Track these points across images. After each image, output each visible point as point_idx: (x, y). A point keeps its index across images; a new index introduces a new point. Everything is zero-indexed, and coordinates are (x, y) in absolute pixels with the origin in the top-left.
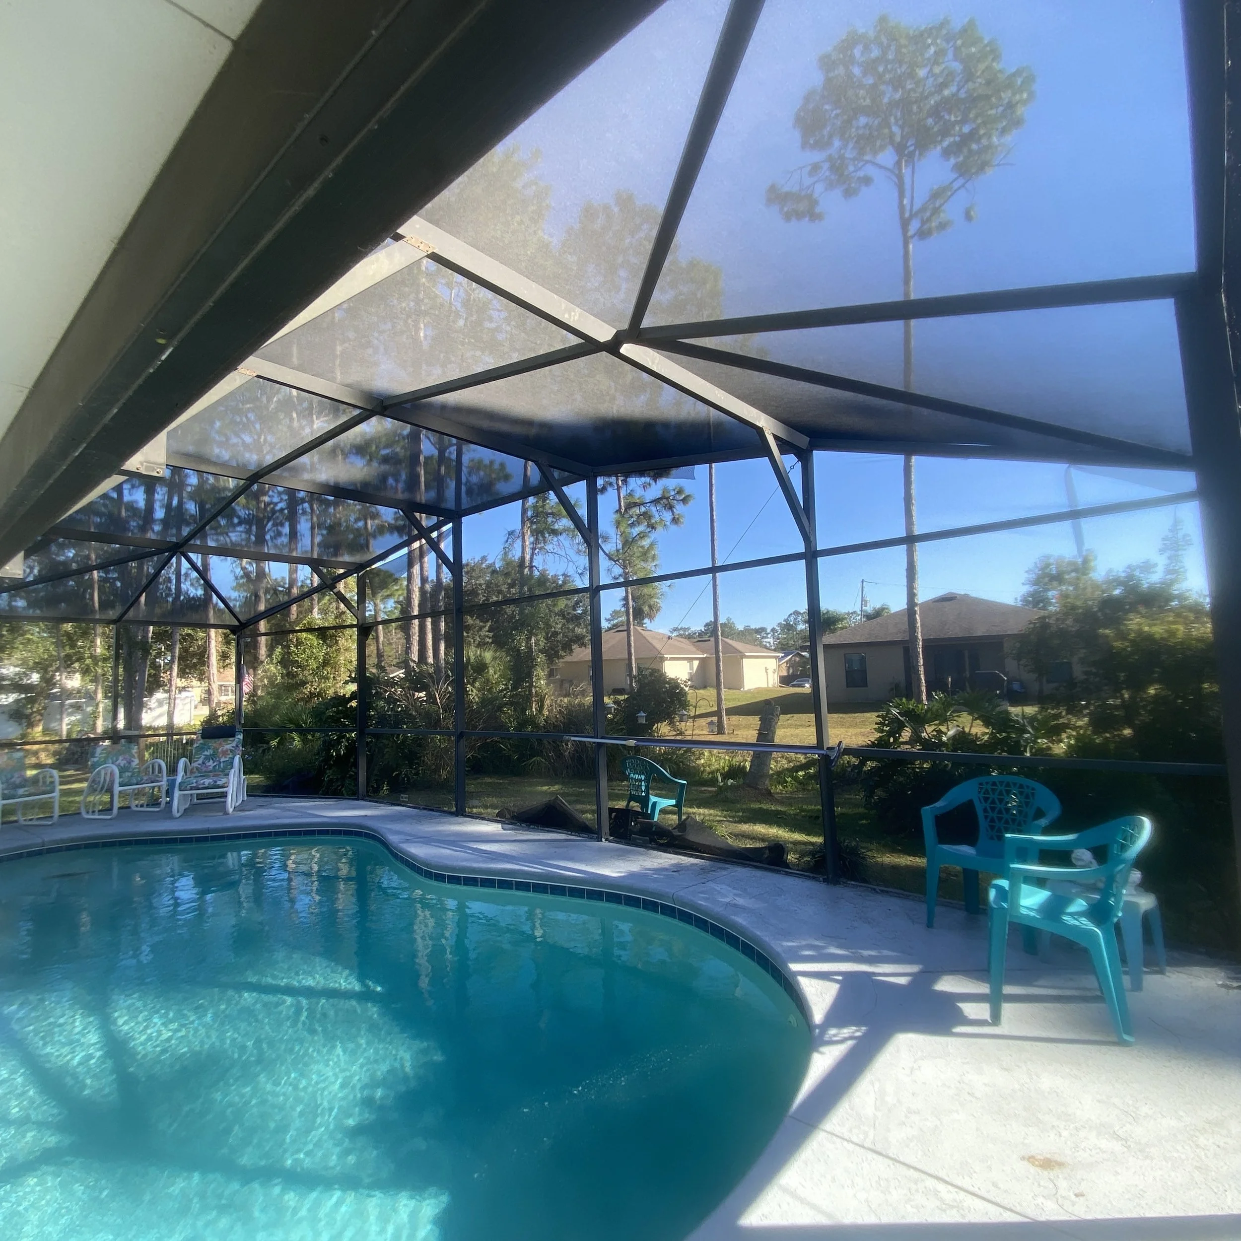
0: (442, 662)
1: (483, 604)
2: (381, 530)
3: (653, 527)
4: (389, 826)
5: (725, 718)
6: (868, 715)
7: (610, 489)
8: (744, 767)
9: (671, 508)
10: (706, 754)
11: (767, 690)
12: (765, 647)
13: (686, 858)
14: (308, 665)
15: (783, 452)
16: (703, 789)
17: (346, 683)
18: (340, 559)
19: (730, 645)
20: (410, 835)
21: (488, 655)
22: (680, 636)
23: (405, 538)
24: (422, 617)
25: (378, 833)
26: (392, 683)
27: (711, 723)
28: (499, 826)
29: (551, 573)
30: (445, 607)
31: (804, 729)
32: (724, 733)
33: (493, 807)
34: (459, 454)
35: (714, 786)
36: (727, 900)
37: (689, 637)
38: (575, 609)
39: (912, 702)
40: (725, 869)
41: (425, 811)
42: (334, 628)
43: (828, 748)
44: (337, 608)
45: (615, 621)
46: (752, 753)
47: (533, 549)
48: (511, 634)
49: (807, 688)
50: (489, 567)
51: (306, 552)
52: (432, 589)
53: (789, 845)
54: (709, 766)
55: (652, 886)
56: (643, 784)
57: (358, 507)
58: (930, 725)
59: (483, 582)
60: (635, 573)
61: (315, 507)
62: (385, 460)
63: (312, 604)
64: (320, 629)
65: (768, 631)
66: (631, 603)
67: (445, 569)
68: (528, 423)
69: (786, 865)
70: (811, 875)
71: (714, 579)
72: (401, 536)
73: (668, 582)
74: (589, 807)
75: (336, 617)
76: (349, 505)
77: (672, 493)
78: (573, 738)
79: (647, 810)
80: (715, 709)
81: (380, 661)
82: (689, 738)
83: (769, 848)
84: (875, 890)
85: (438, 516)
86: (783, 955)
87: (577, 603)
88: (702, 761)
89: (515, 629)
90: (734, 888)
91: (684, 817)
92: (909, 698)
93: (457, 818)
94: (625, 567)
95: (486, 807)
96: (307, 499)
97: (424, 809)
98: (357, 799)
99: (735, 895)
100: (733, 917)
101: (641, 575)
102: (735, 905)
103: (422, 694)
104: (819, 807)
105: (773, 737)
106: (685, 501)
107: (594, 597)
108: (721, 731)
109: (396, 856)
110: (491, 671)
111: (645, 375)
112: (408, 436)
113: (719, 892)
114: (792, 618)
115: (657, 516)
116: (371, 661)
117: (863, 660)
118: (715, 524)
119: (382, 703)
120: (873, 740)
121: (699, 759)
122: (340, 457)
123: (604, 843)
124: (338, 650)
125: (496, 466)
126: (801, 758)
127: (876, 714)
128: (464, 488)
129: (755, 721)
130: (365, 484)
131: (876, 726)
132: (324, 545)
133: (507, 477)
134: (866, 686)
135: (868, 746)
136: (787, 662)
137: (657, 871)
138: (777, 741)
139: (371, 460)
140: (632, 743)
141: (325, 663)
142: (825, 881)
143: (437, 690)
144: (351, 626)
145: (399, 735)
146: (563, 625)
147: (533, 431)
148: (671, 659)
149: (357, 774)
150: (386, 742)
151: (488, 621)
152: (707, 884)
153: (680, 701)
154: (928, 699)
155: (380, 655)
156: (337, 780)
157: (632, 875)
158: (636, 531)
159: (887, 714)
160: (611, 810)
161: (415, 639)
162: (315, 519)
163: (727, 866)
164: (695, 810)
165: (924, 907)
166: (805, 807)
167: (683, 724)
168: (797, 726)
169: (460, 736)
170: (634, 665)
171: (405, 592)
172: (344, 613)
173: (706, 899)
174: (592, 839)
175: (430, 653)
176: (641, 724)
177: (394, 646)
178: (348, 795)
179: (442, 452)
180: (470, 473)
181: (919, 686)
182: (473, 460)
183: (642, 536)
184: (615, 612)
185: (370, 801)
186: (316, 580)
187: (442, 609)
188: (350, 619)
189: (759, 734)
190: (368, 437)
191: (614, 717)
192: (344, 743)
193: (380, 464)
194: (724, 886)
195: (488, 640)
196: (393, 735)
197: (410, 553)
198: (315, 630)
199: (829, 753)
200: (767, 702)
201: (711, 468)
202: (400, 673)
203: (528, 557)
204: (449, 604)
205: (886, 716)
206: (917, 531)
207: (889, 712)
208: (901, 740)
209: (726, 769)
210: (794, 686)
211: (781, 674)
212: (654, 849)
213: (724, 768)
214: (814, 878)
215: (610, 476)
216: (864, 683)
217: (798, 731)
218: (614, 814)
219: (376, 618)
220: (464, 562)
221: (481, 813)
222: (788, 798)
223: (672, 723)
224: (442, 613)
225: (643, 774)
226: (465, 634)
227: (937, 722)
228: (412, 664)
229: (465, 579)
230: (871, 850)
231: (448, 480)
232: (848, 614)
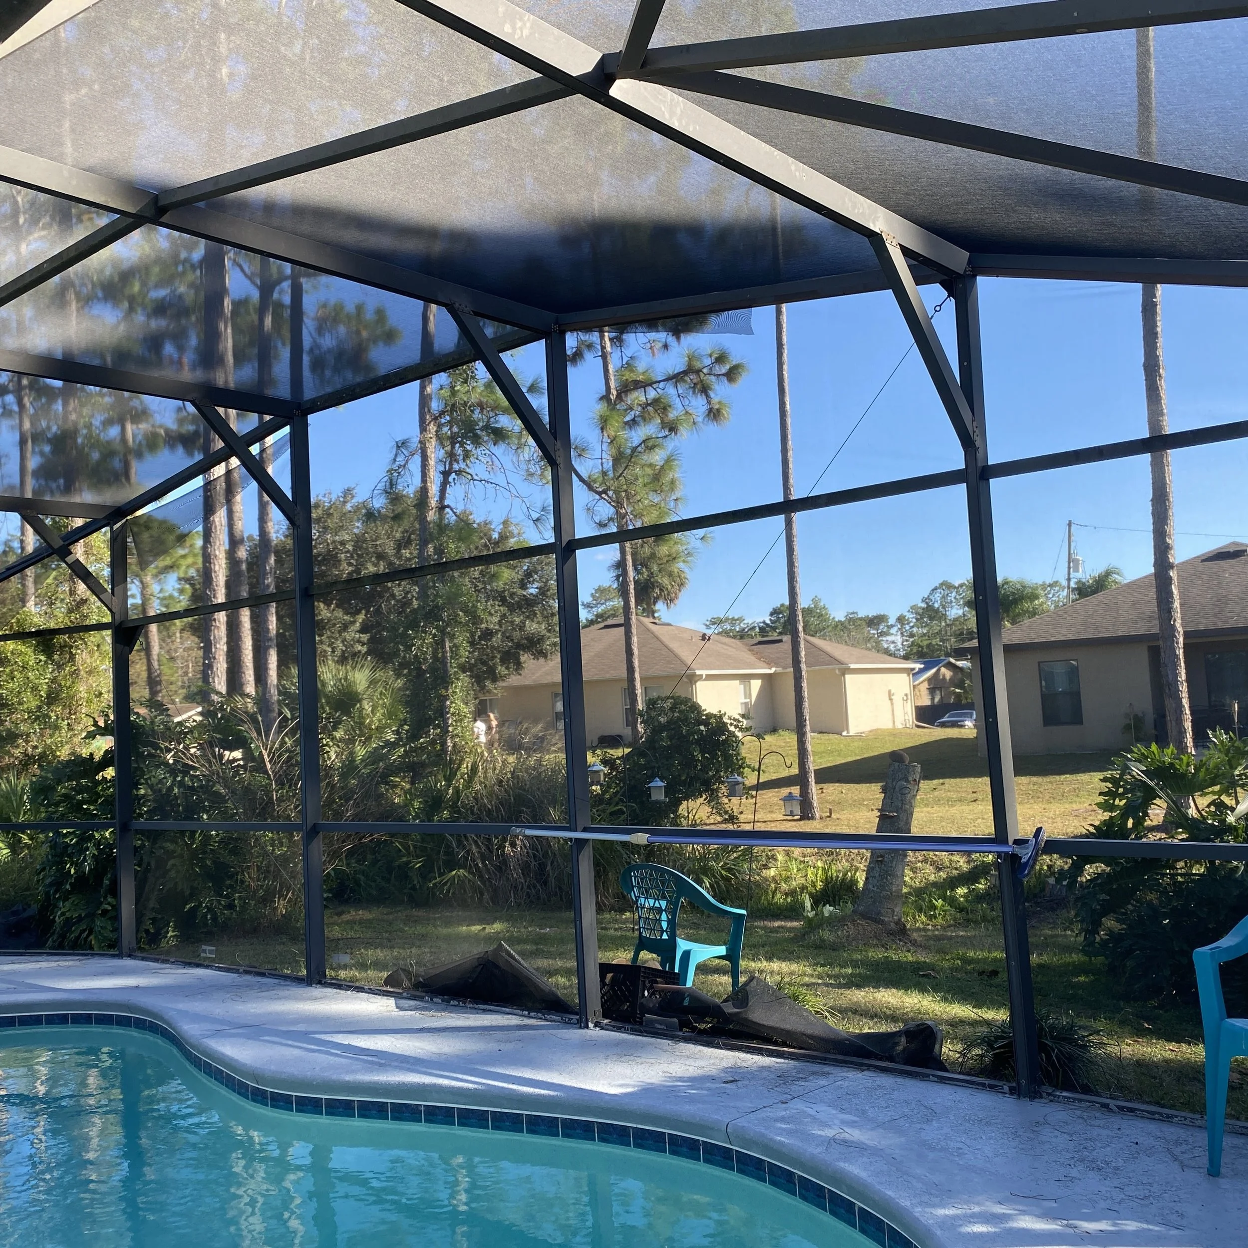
0: (274, 691)
1: (349, 581)
2: (152, 443)
3: (672, 428)
4: (180, 1006)
5: (813, 787)
6: (1084, 777)
7: (589, 356)
8: (854, 882)
9: (705, 390)
10: (780, 857)
11: (893, 734)
12: (887, 652)
13: (749, 1056)
14: (20, 703)
15: (919, 280)
16: (776, 924)
17: (91, 736)
18: (77, 499)
19: (820, 649)
20: (222, 1022)
21: (360, 678)
22: (726, 633)
23: (198, 457)
24: (232, 605)
25: (162, 1019)
26: (179, 734)
27: (789, 798)
28: (391, 1002)
29: (477, 517)
30: (277, 587)
31: (966, 808)
32: (813, 818)
33: (378, 965)
34: (297, 293)
35: (798, 920)
36: (829, 1133)
37: (742, 635)
38: (523, 586)
39: (1168, 751)
40: (824, 1074)
41: (248, 978)
42: (70, 630)
43: (1017, 842)
44: (72, 592)
45: (600, 609)
46: (868, 854)
47: (446, 474)
48: (404, 635)
49: (969, 729)
50: (357, 509)
51: (12, 487)
52: (251, 553)
53: (943, 1027)
54: (787, 879)
55: (687, 1110)
56: (664, 916)
57: (108, 400)
58: (1204, 795)
59: (347, 537)
60: (640, 516)
61: (26, 400)
62: (160, 309)
63: (24, 585)
64: (39, 634)
65: (892, 621)
66: (631, 573)
67: (275, 512)
68: (429, 233)
69: (938, 1064)
70: (987, 1082)
71: (789, 524)
72: (190, 454)
73: (700, 532)
74: (559, 963)
75: (70, 611)
76: (90, 395)
77: (708, 362)
78: (529, 832)
79: (672, 966)
80: (795, 771)
81: (154, 693)
82: (748, 827)
83: (907, 1033)
84: (1106, 1106)
85: (261, 413)
86: (939, 1232)
87: (528, 574)
88: (772, 872)
89: (414, 625)
90: (842, 1110)
91: (742, 979)
92: (1162, 742)
93: (309, 989)
94: (618, 504)
95: (363, 966)
96: (11, 387)
97: (247, 972)
98: (120, 956)
99: (843, 1122)
100: (842, 1164)
101: (649, 519)
102: (845, 1143)
103: (237, 754)
104: (1000, 955)
105: (908, 823)
106: (731, 375)
107: (564, 563)
108: (806, 813)
109: (196, 1062)
110: (367, 707)
111: (655, 136)
112: (201, 262)
113: (814, 1118)
114: (938, 596)
115: (680, 406)
116: (139, 692)
117: (1073, 673)
118: (789, 421)
119: (161, 773)
120: (1097, 823)
121: (765, 866)
122: (74, 306)
123: (593, 1032)
124: (75, 673)
125: (369, 315)
126: (962, 863)
127: (1100, 775)
128: (306, 359)
129: (873, 793)
130: (122, 355)
131: (1101, 799)
132: (45, 473)
133: (390, 336)
134: (1080, 722)
135: (1089, 835)
136: (930, 680)
137: (694, 1081)
138: (915, 831)
139: (131, 309)
140: (641, 838)
141: (52, 698)
142: (1012, 1091)
143: (265, 746)
144: (100, 627)
145: (193, 833)
146: (504, 616)
147: (438, 248)
148: (710, 677)
149: (117, 908)
150: (169, 846)
151: (358, 612)
152: (791, 1104)
153: (727, 757)
154: (1196, 746)
155: (153, 682)
156: (80, 919)
157: (648, 1091)
158: (637, 436)
159: (1122, 775)
160: (605, 968)
161: (221, 648)
162: (27, 425)
163: (827, 1069)
164: (764, 964)
165: (1201, 1138)
166: (971, 954)
167: (735, 800)
168: (951, 803)
169: (312, 832)
170: (639, 691)
171: (200, 560)
172: (84, 601)
173: (790, 1133)
174: (569, 1024)
175: (249, 675)
176: (657, 802)
177: (179, 663)
178: (101, 948)
179: (266, 289)
180: (320, 330)
181: (1179, 721)
182: (324, 306)
183: (649, 445)
184: (601, 591)
185: (143, 959)
186: (32, 541)
187: (272, 589)
188: (97, 612)
189: (883, 818)
190: (125, 266)
191: (604, 793)
192: (91, 851)
193: (149, 317)
194: (822, 1108)
195: (359, 647)
196: (183, 833)
197: (208, 486)
198: (31, 635)
199: (1018, 850)
200: (895, 757)
201: (779, 313)
202: (192, 715)
203: (434, 489)
204: (284, 581)
205: (1121, 779)
206: (1170, 427)
207: (1125, 769)
208: (1148, 823)
209: (819, 885)
210: (943, 725)
211: (920, 703)
212: (687, 1040)
213: (814, 885)
214: (992, 1087)
215: (588, 329)
216: (1077, 718)
217: (953, 810)
218: (609, 976)
219: (144, 611)
220: (313, 500)
221: (353, 979)
222: (938, 939)
223: (713, 798)
224: (271, 598)
225: (664, 898)
226: (317, 638)
227: (1217, 788)
228: (215, 698)
229: (315, 534)
230: (1097, 1032)
231: (279, 345)
232: (1044, 587)
